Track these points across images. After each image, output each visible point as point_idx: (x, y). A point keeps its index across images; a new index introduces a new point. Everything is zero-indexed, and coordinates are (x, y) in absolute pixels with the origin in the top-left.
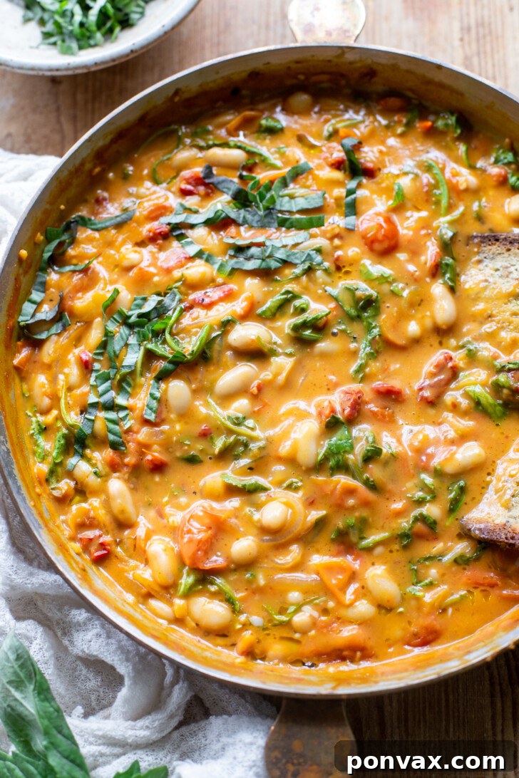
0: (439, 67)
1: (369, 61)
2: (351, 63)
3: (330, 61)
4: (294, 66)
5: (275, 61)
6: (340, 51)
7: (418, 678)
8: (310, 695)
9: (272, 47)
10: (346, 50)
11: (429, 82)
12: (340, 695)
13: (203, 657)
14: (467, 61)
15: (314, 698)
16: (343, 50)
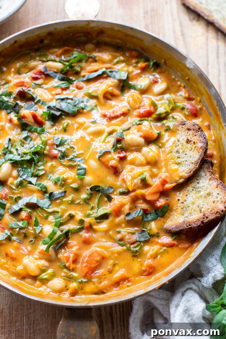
0: (132, 29)
1: (101, 27)
2: (93, 28)
3: (83, 27)
4: (67, 30)
5: (59, 27)
6: (87, 23)
7: (126, 298)
8: (77, 306)
9: (57, 21)
10: (90, 22)
11: (127, 35)
12: (90, 306)
13: (29, 292)
14: (147, 26)
15: (79, 308)
16: (89, 22)
